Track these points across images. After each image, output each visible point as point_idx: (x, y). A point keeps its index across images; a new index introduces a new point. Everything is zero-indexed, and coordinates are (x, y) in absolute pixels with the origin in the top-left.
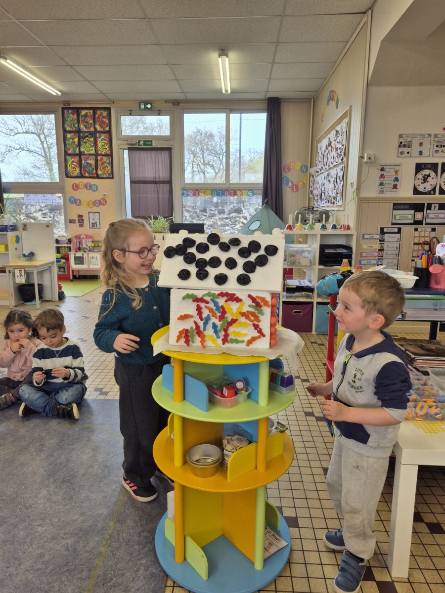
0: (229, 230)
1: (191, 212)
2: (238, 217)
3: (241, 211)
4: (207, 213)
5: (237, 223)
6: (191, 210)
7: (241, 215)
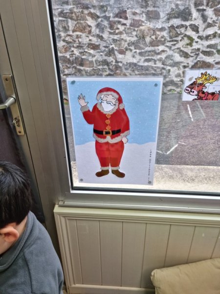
0: (163, 51)
1: (98, 17)
2: (182, 26)
3: (190, 14)
4: (126, 18)
5: (179, 38)
6: (98, 14)
7: (188, 23)
